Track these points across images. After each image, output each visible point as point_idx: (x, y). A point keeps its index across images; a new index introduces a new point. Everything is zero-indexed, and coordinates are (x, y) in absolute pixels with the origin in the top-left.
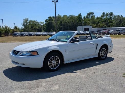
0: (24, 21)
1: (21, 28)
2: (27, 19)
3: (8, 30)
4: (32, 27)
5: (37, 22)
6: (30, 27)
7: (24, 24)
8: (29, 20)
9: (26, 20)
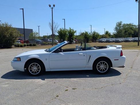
0: (117, 25)
1: (113, 33)
2: (121, 22)
3: (96, 36)
4: (126, 32)
5: (133, 25)
6: (123, 31)
7: (116, 29)
8: (123, 23)
9: (119, 24)
